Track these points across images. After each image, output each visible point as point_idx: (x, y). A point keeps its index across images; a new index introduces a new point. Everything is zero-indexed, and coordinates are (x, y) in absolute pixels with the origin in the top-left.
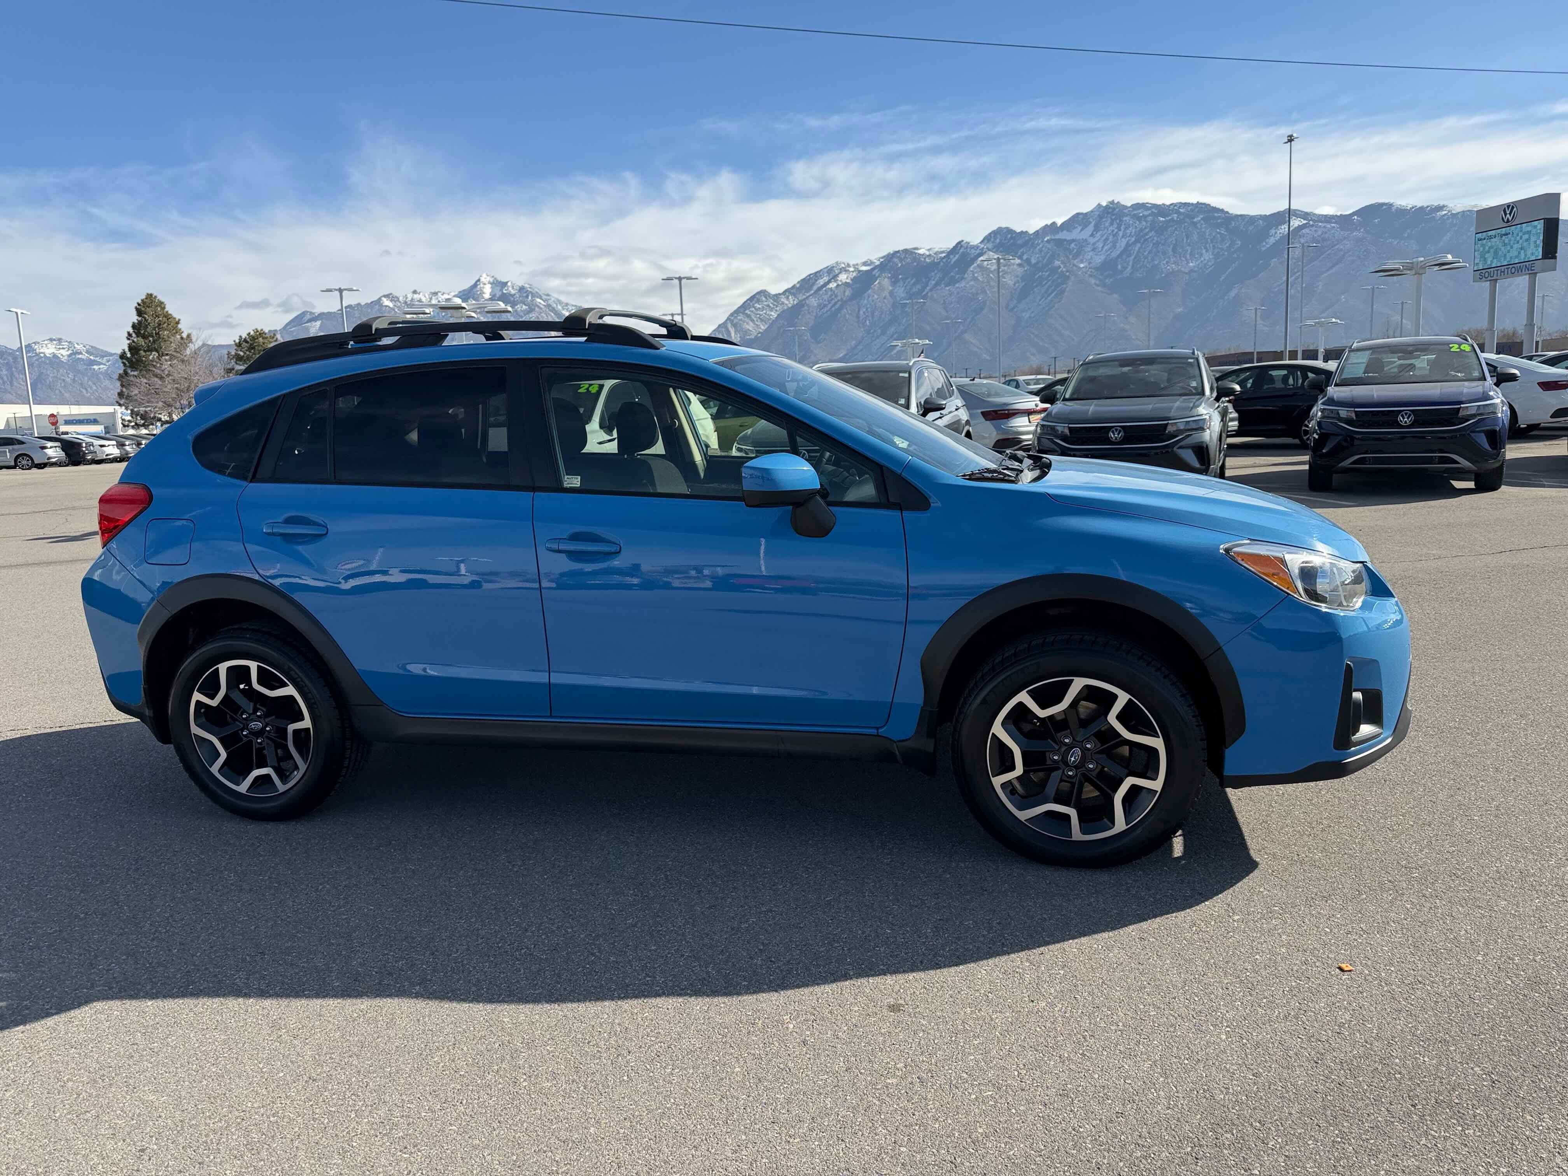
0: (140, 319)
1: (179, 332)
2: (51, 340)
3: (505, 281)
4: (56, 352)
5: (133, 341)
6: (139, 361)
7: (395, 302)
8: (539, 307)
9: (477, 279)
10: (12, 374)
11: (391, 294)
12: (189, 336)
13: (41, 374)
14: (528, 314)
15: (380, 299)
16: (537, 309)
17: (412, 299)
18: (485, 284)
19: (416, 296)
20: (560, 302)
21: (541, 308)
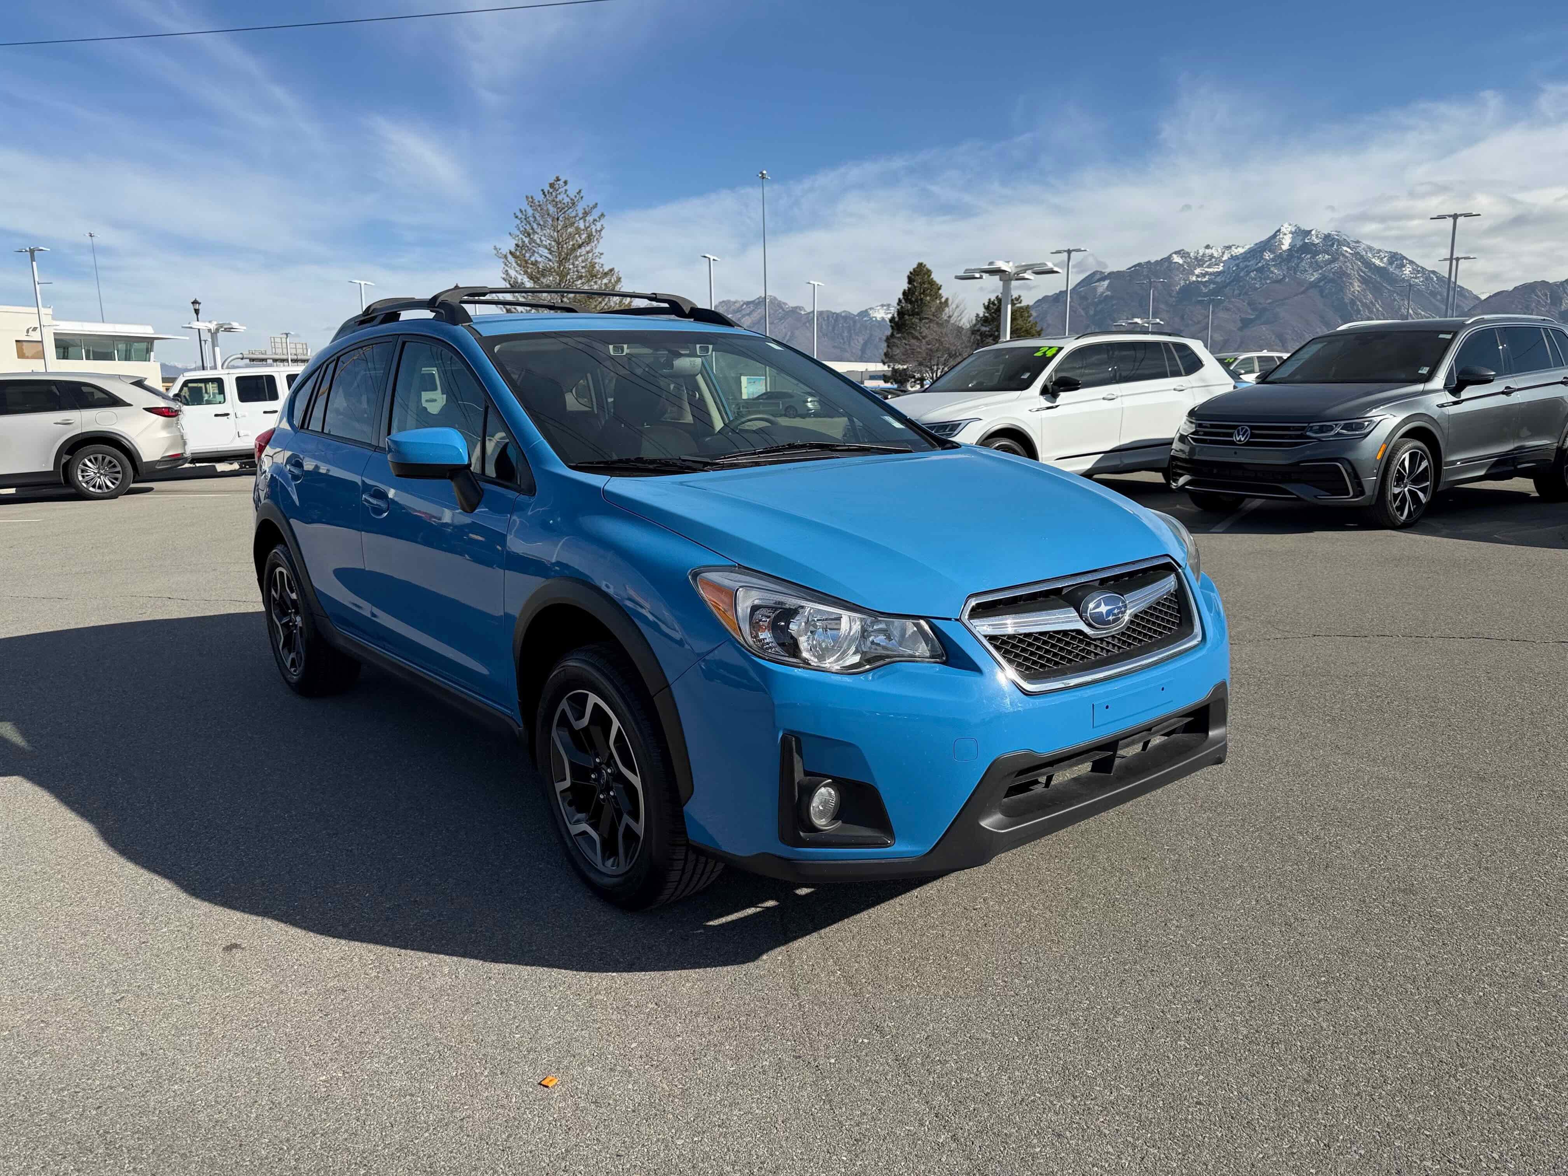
0: (910, 286)
1: (940, 297)
2: (882, 306)
3: (1309, 229)
4: (885, 316)
5: (902, 307)
6: (904, 324)
7: (1186, 257)
8: (1343, 255)
9: (1277, 229)
10: (850, 336)
11: (1183, 250)
12: (947, 300)
13: (871, 335)
14: (1329, 264)
15: (1171, 255)
16: (1341, 258)
17: (1204, 254)
18: (1285, 234)
19: (1208, 251)
20: (1370, 249)
21: (1347, 257)
